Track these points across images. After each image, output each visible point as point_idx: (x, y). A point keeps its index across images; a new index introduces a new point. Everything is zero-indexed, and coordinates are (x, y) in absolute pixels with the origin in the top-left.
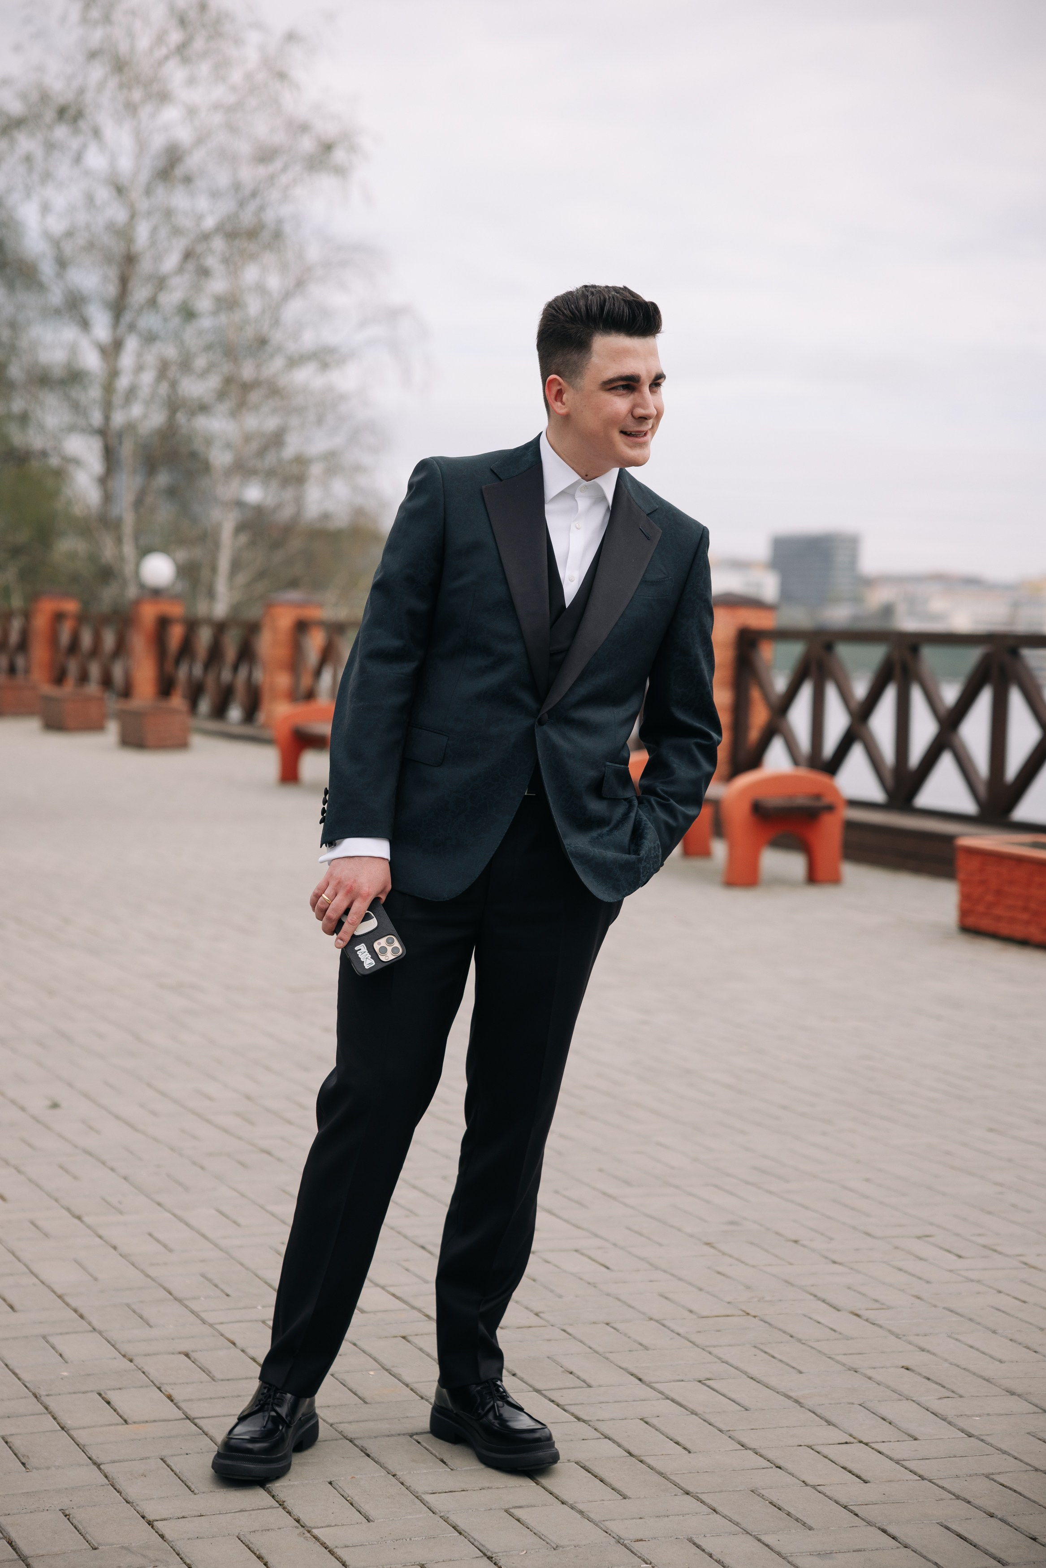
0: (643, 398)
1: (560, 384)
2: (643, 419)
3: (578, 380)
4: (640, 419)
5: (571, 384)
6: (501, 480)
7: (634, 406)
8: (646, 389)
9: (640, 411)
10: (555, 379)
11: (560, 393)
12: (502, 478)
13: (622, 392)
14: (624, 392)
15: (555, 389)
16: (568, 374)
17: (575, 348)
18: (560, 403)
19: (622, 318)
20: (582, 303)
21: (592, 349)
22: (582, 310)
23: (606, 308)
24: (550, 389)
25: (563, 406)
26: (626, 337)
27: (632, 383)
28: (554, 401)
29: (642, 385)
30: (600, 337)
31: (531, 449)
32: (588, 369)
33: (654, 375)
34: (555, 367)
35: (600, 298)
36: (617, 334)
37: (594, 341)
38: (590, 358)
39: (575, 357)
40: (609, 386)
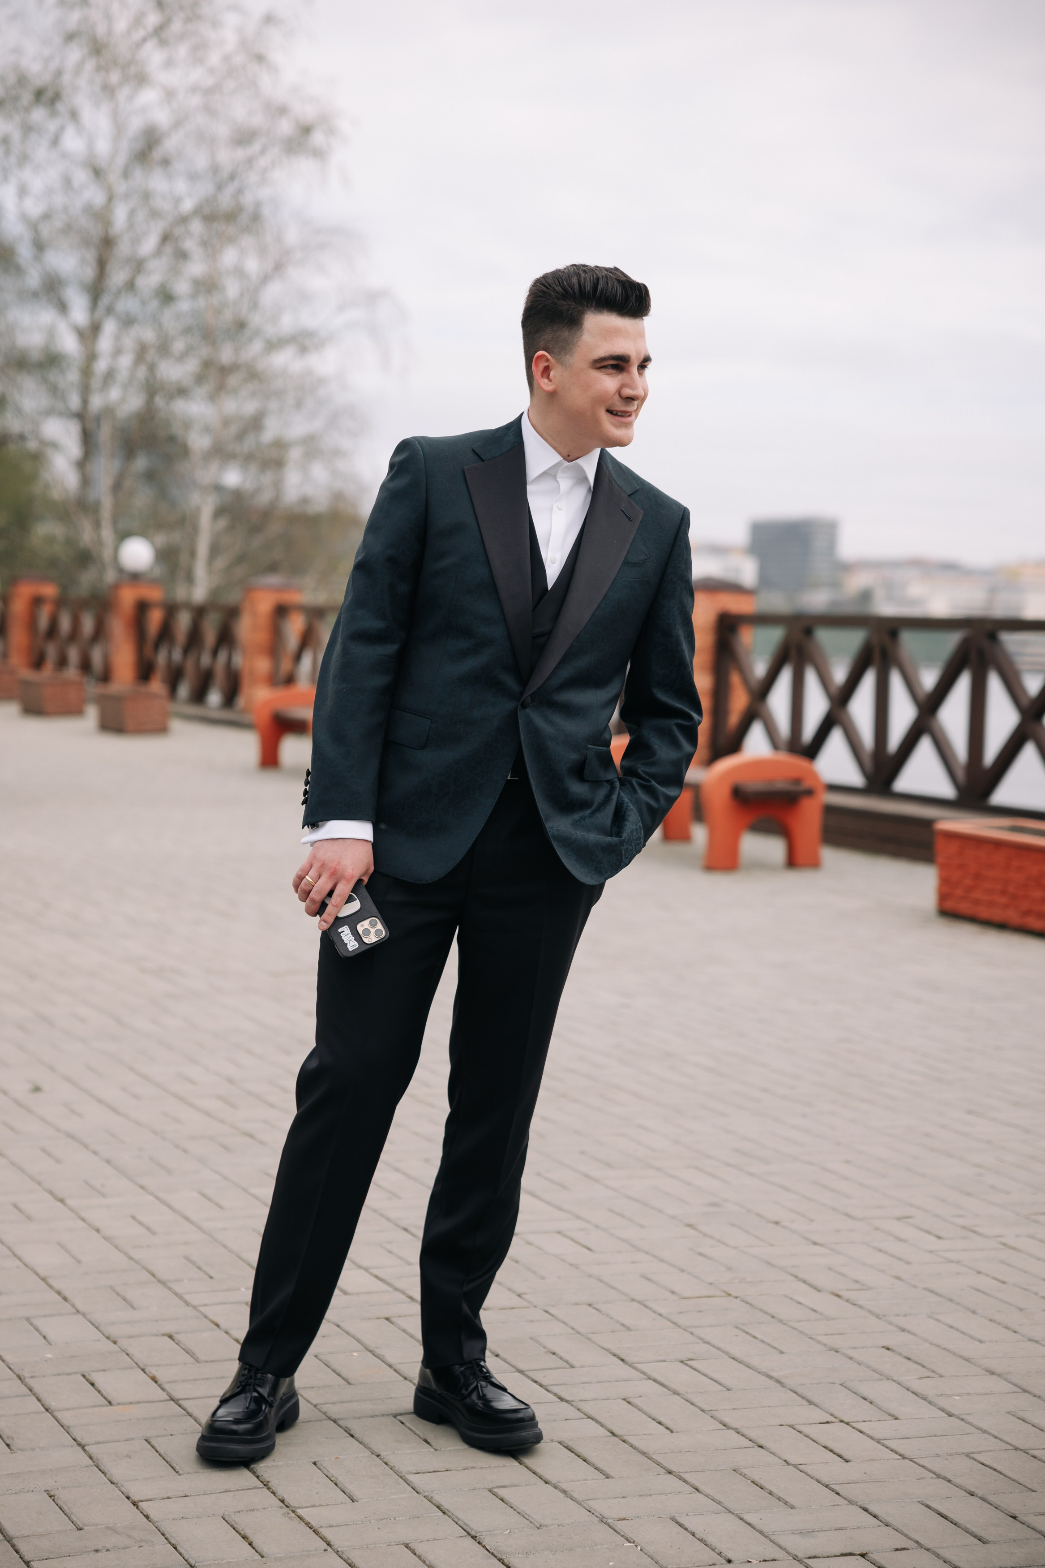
0: (632, 379)
1: (547, 360)
2: (630, 399)
3: (568, 357)
4: (627, 400)
5: (558, 360)
6: (483, 461)
7: (623, 386)
8: (634, 369)
9: (628, 392)
10: (542, 355)
11: (546, 370)
12: (483, 458)
13: (611, 371)
14: (614, 371)
15: (542, 365)
16: (556, 350)
17: (566, 324)
18: (546, 380)
19: (615, 297)
20: (575, 280)
21: (583, 327)
22: (575, 287)
23: (599, 286)
24: (537, 366)
25: (550, 383)
26: (617, 317)
27: (621, 363)
28: (541, 378)
29: (630, 366)
30: (592, 315)
31: (513, 429)
32: (579, 346)
33: (642, 357)
34: (542, 344)
35: (593, 276)
36: (609, 314)
37: (585, 319)
38: (582, 336)
39: (566, 334)
40: (599, 365)
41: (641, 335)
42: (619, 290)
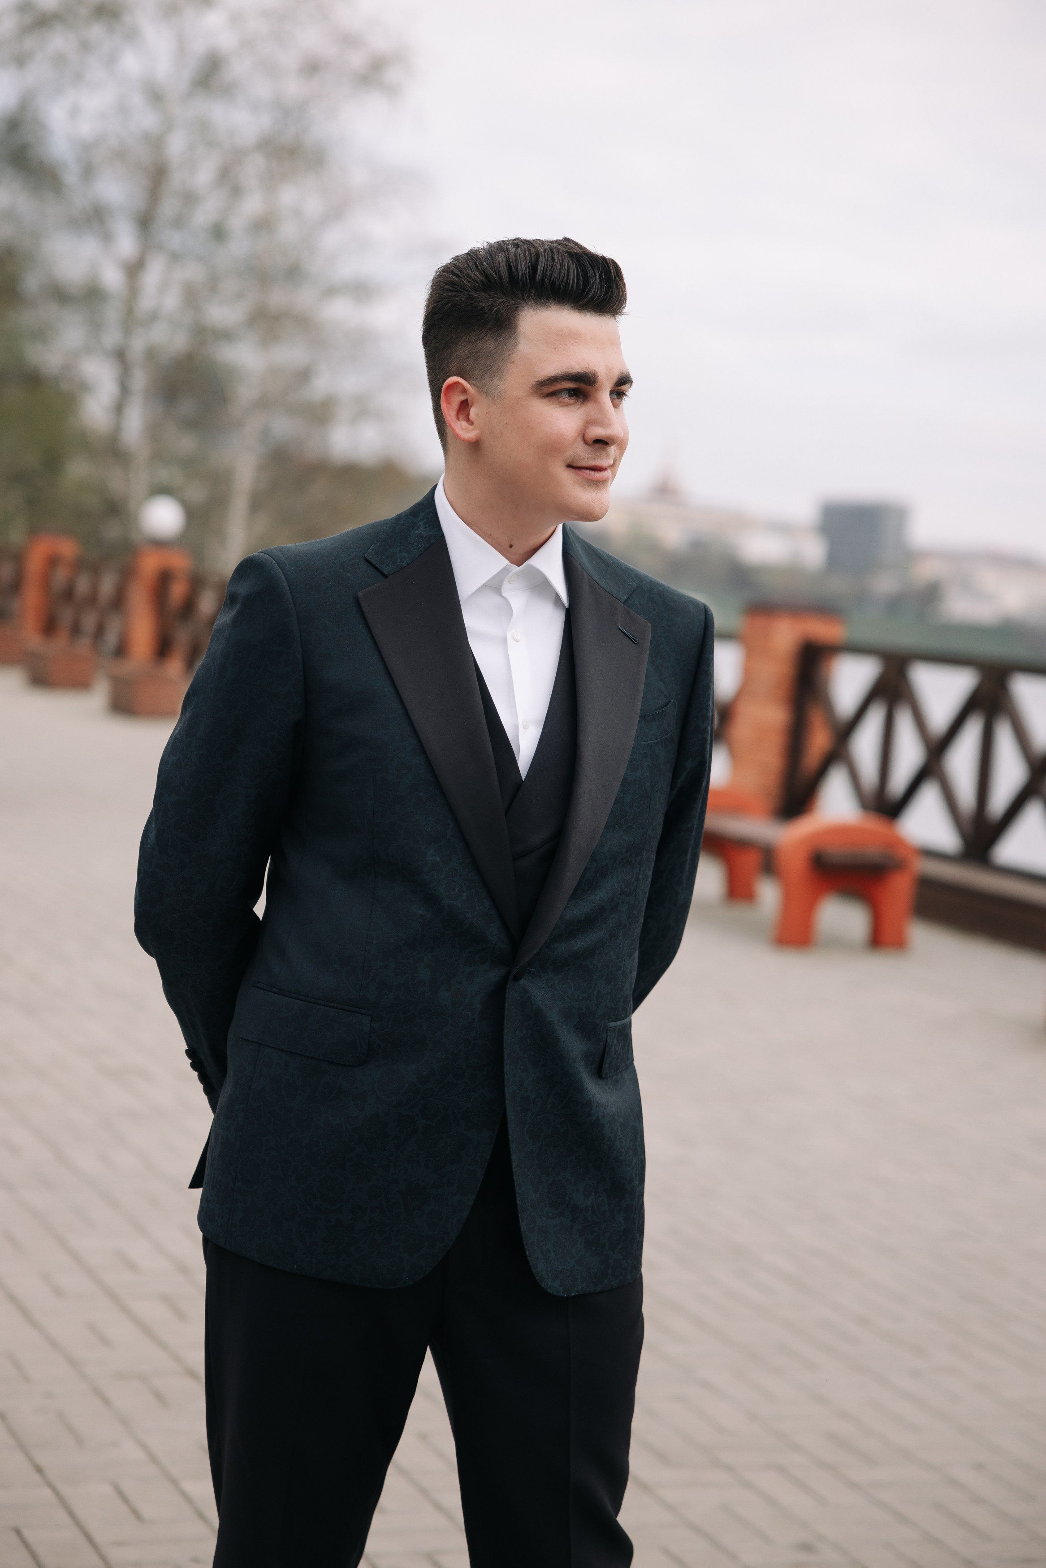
0: (602, 411)
1: (464, 391)
2: (602, 443)
3: (496, 382)
4: (597, 445)
5: (481, 389)
6: (385, 576)
7: (589, 423)
8: (605, 397)
9: (597, 432)
10: (457, 384)
11: (464, 406)
12: (386, 573)
13: (566, 398)
14: (571, 401)
15: (458, 399)
16: (477, 372)
17: (490, 329)
18: (464, 424)
19: (567, 280)
20: (500, 258)
21: (518, 331)
22: (502, 269)
23: (540, 263)
24: (448, 401)
25: (471, 427)
26: (572, 312)
27: (583, 386)
28: (456, 420)
29: (598, 390)
30: (531, 311)
31: (422, 515)
32: (513, 362)
33: (615, 376)
34: (454, 365)
35: (529, 250)
36: (559, 307)
37: (521, 318)
38: (517, 345)
39: (490, 344)
40: (547, 390)
41: (614, 342)
42: (573, 268)
